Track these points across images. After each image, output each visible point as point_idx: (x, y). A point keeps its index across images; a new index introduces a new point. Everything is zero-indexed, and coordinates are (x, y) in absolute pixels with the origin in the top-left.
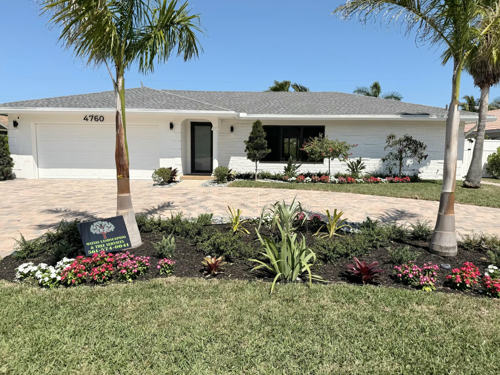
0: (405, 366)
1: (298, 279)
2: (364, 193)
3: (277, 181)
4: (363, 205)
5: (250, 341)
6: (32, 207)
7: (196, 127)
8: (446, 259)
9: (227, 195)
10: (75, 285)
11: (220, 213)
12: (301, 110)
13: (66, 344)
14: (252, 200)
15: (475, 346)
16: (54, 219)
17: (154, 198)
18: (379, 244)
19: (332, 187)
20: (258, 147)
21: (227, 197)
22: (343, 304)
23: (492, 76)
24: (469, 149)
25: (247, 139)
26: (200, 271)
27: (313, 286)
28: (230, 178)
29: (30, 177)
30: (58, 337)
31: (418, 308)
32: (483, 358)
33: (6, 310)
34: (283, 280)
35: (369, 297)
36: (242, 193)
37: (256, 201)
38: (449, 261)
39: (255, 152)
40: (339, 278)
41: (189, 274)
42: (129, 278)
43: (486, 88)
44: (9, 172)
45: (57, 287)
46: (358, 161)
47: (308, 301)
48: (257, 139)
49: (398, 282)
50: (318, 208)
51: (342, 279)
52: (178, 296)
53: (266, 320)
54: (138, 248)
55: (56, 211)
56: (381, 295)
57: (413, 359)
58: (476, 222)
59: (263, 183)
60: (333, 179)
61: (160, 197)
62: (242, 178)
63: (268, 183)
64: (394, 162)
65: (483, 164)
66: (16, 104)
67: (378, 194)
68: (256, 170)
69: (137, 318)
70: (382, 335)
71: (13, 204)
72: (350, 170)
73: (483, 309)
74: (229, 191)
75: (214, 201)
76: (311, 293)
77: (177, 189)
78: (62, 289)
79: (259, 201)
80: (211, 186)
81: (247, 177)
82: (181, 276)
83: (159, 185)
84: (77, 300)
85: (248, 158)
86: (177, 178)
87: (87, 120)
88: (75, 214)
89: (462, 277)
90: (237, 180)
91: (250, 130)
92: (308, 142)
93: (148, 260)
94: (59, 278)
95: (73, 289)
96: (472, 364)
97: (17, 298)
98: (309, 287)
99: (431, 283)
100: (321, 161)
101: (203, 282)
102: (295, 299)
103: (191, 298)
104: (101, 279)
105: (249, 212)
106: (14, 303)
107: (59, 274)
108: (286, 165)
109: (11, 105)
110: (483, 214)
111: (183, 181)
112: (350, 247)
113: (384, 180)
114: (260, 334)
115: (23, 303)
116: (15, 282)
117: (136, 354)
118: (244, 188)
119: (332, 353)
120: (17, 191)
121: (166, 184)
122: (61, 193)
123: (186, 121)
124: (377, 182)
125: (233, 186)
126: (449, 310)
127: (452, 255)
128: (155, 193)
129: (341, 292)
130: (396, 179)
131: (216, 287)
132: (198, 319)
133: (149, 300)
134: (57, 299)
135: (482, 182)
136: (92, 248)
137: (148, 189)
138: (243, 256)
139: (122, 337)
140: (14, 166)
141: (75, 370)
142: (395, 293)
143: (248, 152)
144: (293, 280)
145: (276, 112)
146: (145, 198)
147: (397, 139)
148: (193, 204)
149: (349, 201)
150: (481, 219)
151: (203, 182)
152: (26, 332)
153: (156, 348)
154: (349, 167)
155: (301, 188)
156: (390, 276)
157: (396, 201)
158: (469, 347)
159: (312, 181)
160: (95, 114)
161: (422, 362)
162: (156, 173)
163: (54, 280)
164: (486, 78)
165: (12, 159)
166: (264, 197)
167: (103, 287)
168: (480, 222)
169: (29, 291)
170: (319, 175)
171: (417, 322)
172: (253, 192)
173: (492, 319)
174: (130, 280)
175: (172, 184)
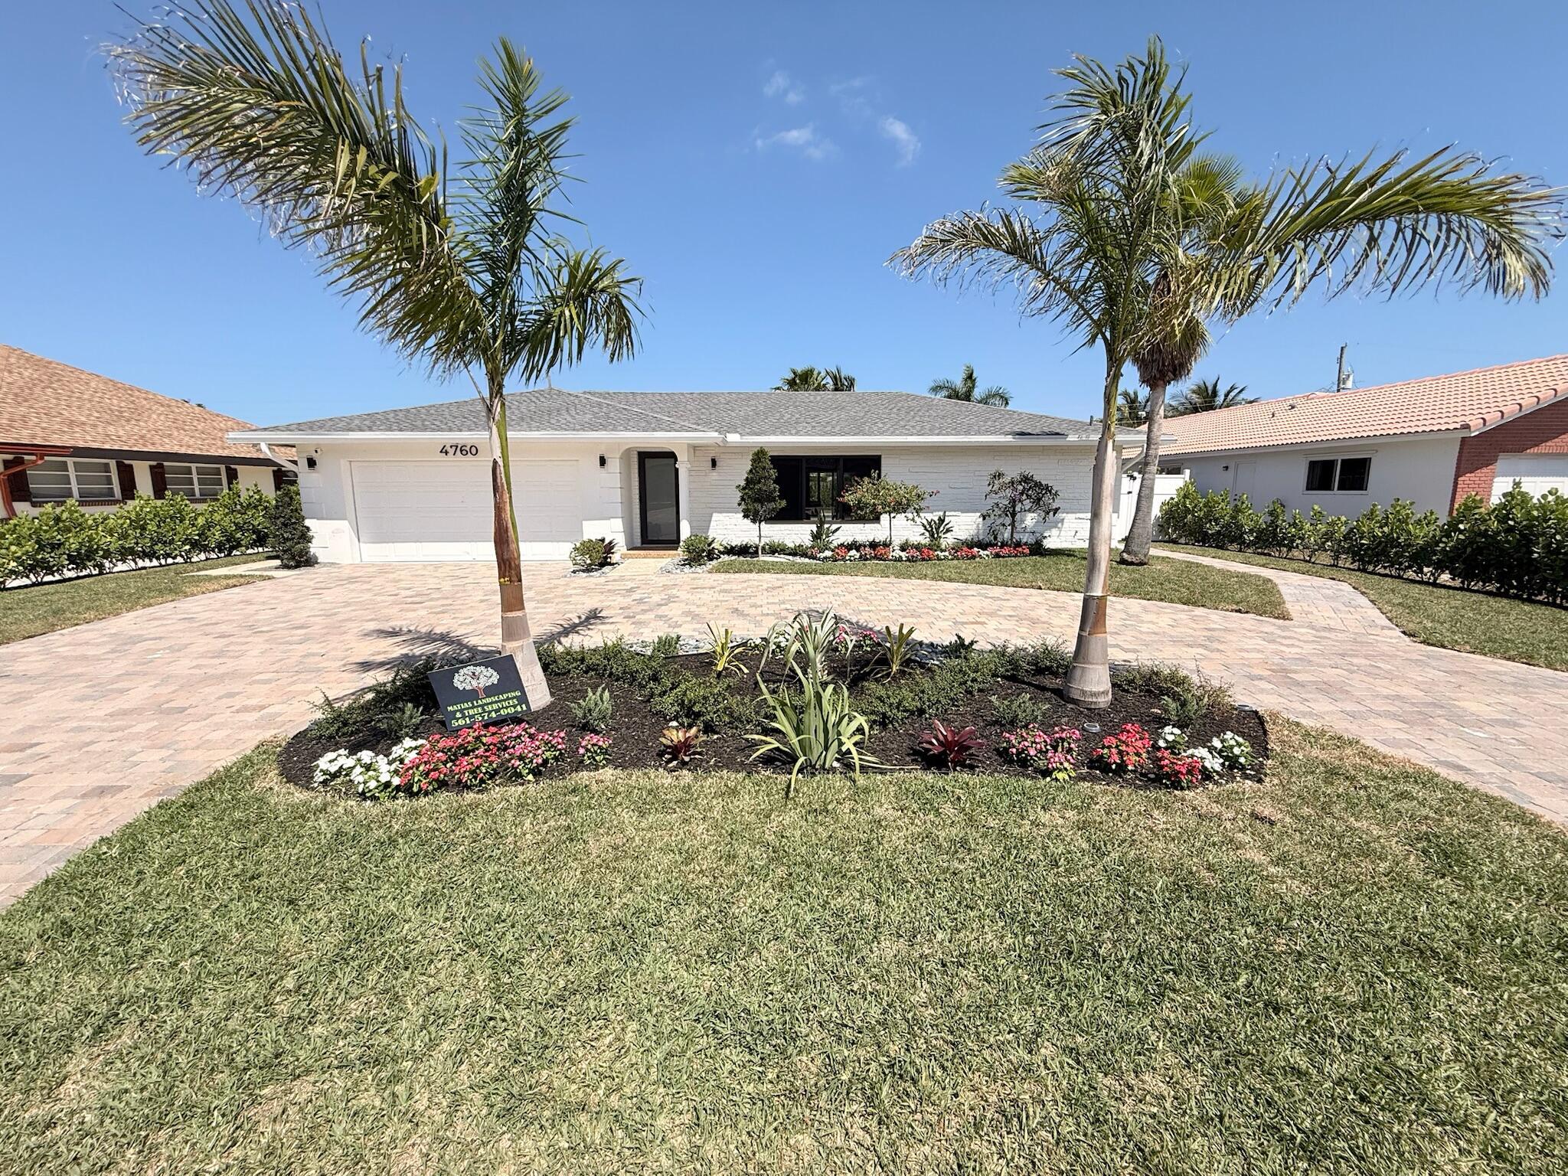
0: (1024, 939)
1: (836, 764)
2: (951, 580)
3: (798, 559)
4: (950, 604)
5: (750, 900)
6: (349, 625)
7: (649, 462)
8: (1094, 713)
9: (707, 591)
10: (426, 794)
11: (694, 630)
12: (838, 428)
13: (410, 920)
14: (753, 601)
15: (1144, 891)
16: (388, 649)
17: (573, 599)
18: (976, 686)
19: (896, 568)
20: (761, 498)
21: (707, 596)
22: (914, 813)
23: (1171, 368)
24: (1130, 493)
25: (743, 483)
26: (658, 755)
27: (861, 780)
28: (711, 556)
29: (345, 560)
30: (393, 906)
31: (1045, 817)
32: (1159, 918)
33: (295, 851)
34: (809, 769)
35: (959, 798)
36: (734, 587)
37: (759, 603)
38: (1097, 718)
39: (758, 506)
40: (907, 759)
41: (637, 763)
42: (528, 774)
43: (1159, 389)
44: (304, 552)
45: (395, 798)
46: (940, 519)
47: (852, 811)
48: (759, 482)
49: (1011, 762)
50: (871, 614)
51: (913, 760)
52: (618, 810)
53: (777, 855)
54: (545, 710)
55: (394, 633)
56: (980, 794)
57: (1037, 925)
58: (1141, 632)
59: (773, 564)
60: (898, 553)
61: (585, 599)
62: (734, 554)
63: (782, 563)
64: (1001, 520)
65: (1153, 518)
66: (312, 426)
67: (974, 582)
68: (760, 537)
69: (543, 860)
70: (983, 876)
71: (312, 619)
72: (927, 534)
73: (1156, 813)
74: (711, 583)
75: (683, 605)
76: (859, 794)
77: (614, 580)
78: (402, 803)
79: (766, 601)
80: (678, 571)
81: (743, 551)
82: (624, 768)
83: (583, 571)
84: (431, 824)
85: (744, 516)
86: (615, 558)
87: (446, 453)
88: (430, 638)
89: (1120, 753)
90: (725, 558)
91: (748, 466)
92: (852, 486)
93: (563, 738)
94: (396, 781)
95: (423, 801)
96: (1139, 929)
97: (316, 824)
98: (854, 781)
99: (1066, 765)
100: (877, 519)
101: (662, 778)
102: (830, 807)
103: (642, 814)
104: (476, 779)
105: (748, 625)
106: (310, 835)
107: (396, 772)
108: (814, 527)
109: (299, 427)
110: (1152, 617)
111: (627, 562)
112: (926, 696)
113: (986, 552)
114: (768, 884)
115: (329, 836)
116: (313, 789)
117: (539, 937)
118: (737, 575)
119: (895, 918)
120: (320, 591)
121: (596, 570)
122: (404, 593)
123: (629, 450)
124: (974, 557)
125: (718, 571)
126: (1098, 819)
127: (1102, 706)
128: (575, 588)
129: (912, 789)
130: (1005, 551)
131: (687, 789)
132: (655, 856)
133: (563, 821)
134: (393, 823)
135: (1153, 552)
136: (458, 715)
137: (562, 581)
138: (735, 720)
139: (514, 900)
140: (313, 541)
141: (424, 978)
142: (1004, 789)
143: (743, 506)
144: (827, 766)
145: (794, 432)
146: (557, 600)
147: (1007, 479)
148: (644, 611)
149: (926, 597)
150: (1151, 626)
151: (663, 565)
152: (333, 899)
153: (577, 922)
154: (926, 529)
155: (840, 573)
156: (997, 750)
157: (1006, 593)
158: (1134, 894)
159: (861, 557)
160: (461, 443)
161: (1054, 930)
162: (576, 549)
163: (387, 785)
164: (1160, 371)
165: (308, 529)
166: (775, 593)
167: (480, 796)
168: (1148, 633)
169: (341, 810)
170: (873, 545)
171: (1045, 848)
172: (755, 583)
173: (1174, 834)
174: (530, 777)
175: (606, 569)
